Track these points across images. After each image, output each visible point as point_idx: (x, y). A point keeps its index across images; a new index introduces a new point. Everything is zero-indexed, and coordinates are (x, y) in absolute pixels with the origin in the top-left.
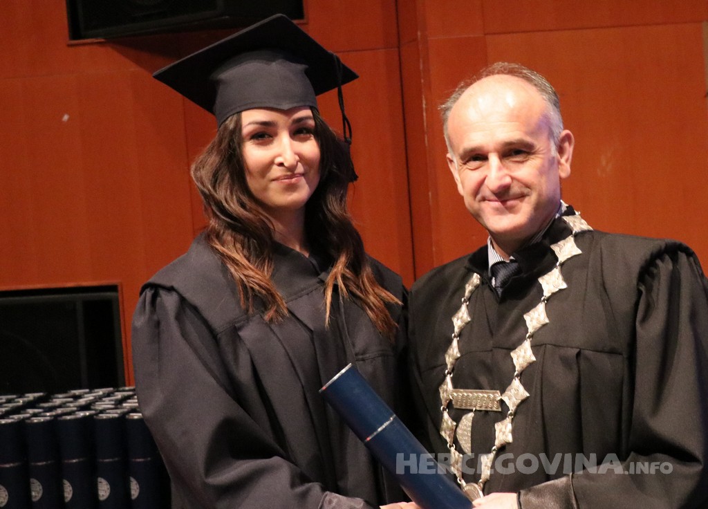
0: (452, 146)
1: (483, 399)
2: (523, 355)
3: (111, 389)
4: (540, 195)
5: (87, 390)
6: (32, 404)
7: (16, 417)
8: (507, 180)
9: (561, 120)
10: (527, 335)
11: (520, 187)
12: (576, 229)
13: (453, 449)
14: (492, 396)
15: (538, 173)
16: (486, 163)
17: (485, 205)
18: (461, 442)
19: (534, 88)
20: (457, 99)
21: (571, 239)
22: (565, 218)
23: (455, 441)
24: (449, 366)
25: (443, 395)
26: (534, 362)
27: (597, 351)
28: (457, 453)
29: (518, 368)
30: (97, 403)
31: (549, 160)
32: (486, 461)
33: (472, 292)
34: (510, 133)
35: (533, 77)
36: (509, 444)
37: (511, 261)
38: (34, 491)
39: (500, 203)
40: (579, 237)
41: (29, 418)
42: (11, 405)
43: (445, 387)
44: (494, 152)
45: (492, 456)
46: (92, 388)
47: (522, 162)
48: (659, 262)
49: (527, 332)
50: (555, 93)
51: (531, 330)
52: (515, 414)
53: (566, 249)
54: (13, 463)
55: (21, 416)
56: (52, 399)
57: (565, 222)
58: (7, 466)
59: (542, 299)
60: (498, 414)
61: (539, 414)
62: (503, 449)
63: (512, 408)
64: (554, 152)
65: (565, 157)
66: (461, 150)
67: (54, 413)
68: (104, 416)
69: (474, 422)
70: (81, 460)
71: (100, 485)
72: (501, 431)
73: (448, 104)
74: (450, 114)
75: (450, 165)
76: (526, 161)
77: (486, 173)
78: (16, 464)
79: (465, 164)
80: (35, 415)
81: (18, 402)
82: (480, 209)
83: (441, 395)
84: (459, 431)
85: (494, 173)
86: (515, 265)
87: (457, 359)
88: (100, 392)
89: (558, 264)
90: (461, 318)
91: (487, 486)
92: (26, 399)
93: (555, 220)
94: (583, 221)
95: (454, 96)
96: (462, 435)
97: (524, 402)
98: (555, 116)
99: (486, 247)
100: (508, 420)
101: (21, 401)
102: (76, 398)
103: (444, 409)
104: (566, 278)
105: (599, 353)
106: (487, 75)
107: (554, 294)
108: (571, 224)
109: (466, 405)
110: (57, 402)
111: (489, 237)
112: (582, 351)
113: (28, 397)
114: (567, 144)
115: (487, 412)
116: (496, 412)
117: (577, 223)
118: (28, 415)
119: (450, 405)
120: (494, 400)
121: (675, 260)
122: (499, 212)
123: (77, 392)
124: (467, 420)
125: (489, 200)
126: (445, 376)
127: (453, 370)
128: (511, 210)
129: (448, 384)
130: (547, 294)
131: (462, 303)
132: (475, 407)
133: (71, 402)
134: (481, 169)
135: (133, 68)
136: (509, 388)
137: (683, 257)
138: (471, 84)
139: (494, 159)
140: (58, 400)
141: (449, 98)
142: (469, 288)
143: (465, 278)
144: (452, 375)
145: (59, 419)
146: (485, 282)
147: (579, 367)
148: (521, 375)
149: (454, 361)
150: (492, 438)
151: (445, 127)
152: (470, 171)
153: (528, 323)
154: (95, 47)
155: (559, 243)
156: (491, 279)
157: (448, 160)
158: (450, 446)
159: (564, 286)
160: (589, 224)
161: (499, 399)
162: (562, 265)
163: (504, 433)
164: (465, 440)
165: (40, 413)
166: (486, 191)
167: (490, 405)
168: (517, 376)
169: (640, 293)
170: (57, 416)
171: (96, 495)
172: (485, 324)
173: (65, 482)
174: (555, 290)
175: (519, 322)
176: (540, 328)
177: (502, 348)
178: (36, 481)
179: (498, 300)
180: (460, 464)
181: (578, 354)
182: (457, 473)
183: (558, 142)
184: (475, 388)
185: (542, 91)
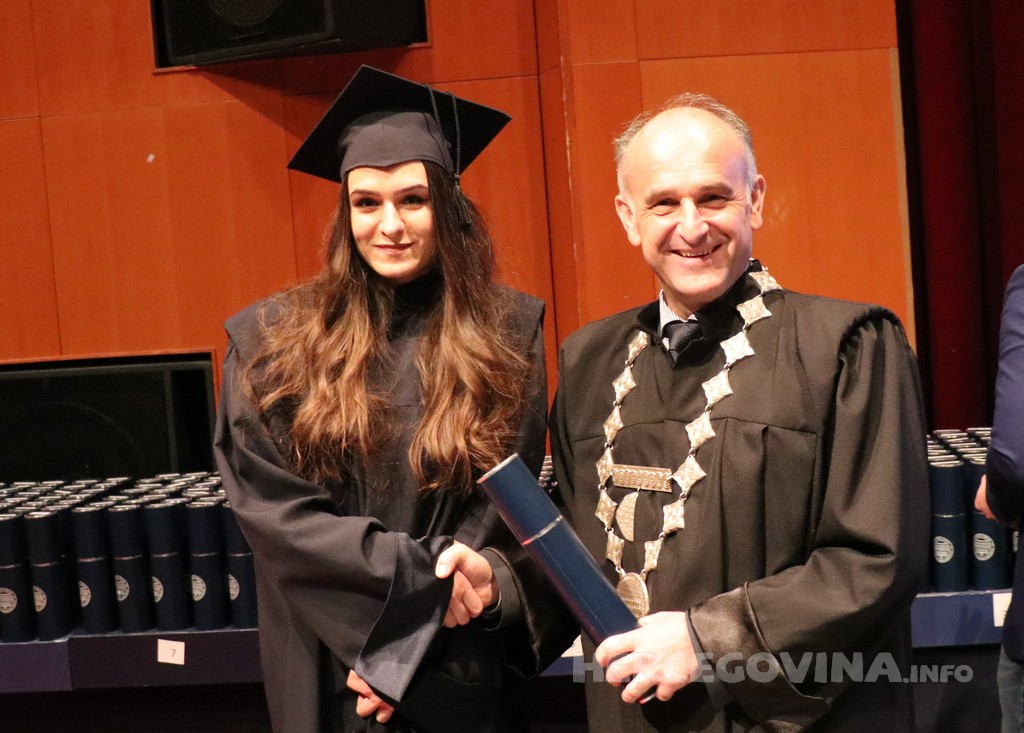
2: (700, 430)
3: (205, 473)
5: (177, 474)
6: (115, 490)
7: (98, 504)
8: (705, 229)
10: (706, 407)
12: (764, 289)
14: (661, 474)
16: (678, 208)
18: (620, 526)
21: (758, 300)
22: (751, 274)
23: (614, 524)
24: (609, 438)
25: (601, 471)
26: (713, 438)
27: (787, 428)
28: (617, 538)
29: (693, 444)
30: (189, 489)
33: (638, 354)
36: (680, 529)
37: (691, 321)
38: (121, 590)
41: (112, 506)
42: (91, 491)
43: (604, 461)
44: (689, 197)
45: (659, 543)
46: (183, 471)
47: (719, 209)
48: (862, 329)
49: (706, 404)
51: (711, 401)
52: (689, 496)
53: (752, 310)
54: (96, 557)
55: (104, 504)
56: (136, 484)
57: (752, 279)
58: (89, 560)
59: (725, 366)
60: (667, 495)
61: (716, 495)
62: (672, 534)
63: (685, 489)
64: (749, 199)
65: (757, 205)
66: (648, 193)
67: (140, 501)
68: (197, 504)
69: (638, 503)
70: (173, 554)
71: (194, 583)
72: (670, 514)
73: (625, 138)
74: (626, 150)
76: (723, 207)
77: (677, 220)
78: (100, 559)
79: (651, 208)
80: (119, 503)
81: (100, 487)
83: (599, 470)
84: (619, 513)
86: (694, 326)
87: (620, 430)
88: (193, 476)
89: (743, 327)
92: (108, 484)
94: (772, 279)
95: (631, 128)
96: (623, 517)
97: (699, 482)
99: (658, 302)
100: (680, 503)
101: (102, 487)
102: (165, 483)
103: (602, 487)
104: (753, 345)
105: (789, 431)
107: (738, 361)
108: (759, 281)
109: (629, 483)
110: (143, 487)
111: (663, 290)
112: (771, 428)
113: (110, 482)
114: (759, 191)
115: (654, 492)
116: (664, 493)
117: (765, 281)
118: (111, 503)
119: (609, 482)
120: (663, 479)
121: (879, 328)
123: (166, 477)
124: (631, 500)
126: (604, 449)
127: (613, 443)
129: (608, 458)
130: (730, 360)
131: (625, 366)
132: (640, 485)
133: (160, 488)
134: (670, 215)
135: (230, 100)
136: (682, 466)
137: (887, 324)
139: (687, 204)
140: (145, 485)
142: (634, 349)
143: (629, 336)
144: (613, 448)
145: (146, 507)
146: (654, 342)
147: (764, 444)
148: (697, 451)
149: (615, 433)
150: (659, 521)
153: (708, 394)
154: (186, 75)
155: (745, 303)
157: (616, 203)
158: (609, 530)
159: (750, 352)
160: (778, 281)
161: (669, 478)
162: (749, 328)
163: (674, 517)
164: (626, 523)
165: (125, 500)
167: (659, 485)
168: (692, 453)
169: (841, 364)
170: (143, 504)
171: (190, 594)
172: (655, 391)
173: (155, 579)
174: (740, 357)
175: (697, 391)
176: (722, 399)
177: (675, 420)
178: (121, 578)
179: (674, 365)
180: (620, 551)
181: (765, 431)
182: (616, 561)
183: (752, 188)
184: (640, 464)
185: (737, 128)
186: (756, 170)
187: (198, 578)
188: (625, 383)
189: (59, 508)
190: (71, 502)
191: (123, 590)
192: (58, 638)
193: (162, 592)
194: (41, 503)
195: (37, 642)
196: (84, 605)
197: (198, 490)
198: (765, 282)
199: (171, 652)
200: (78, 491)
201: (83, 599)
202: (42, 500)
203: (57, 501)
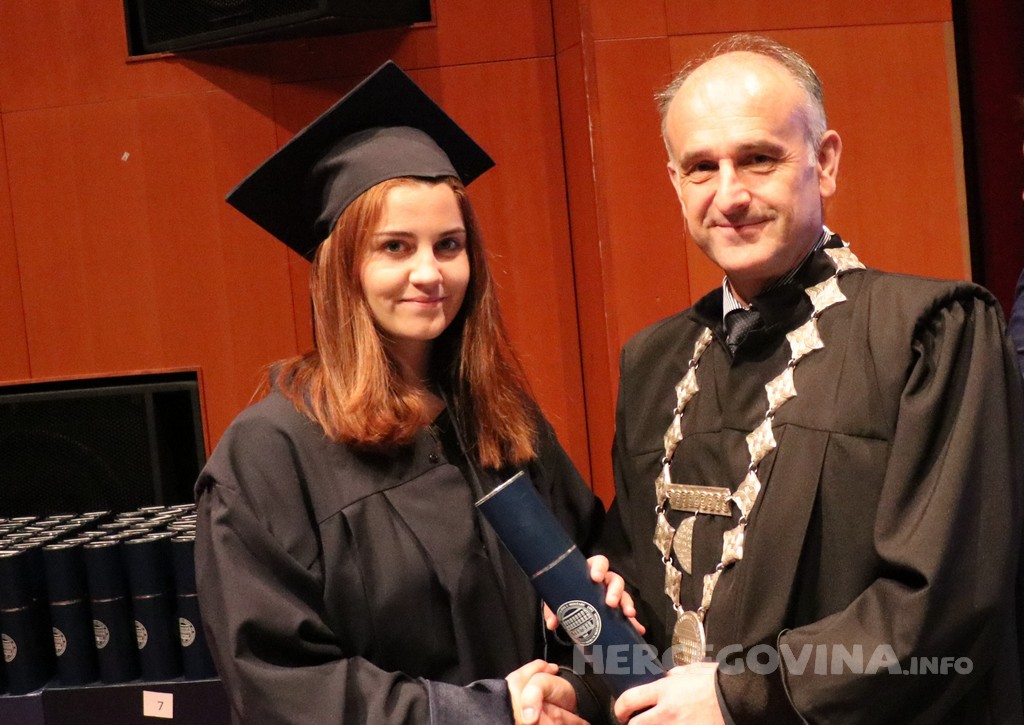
1: (709, 498)
2: (761, 440)
4: (789, 220)
5: (162, 507)
6: (92, 526)
7: (72, 541)
8: (744, 198)
9: (824, 116)
10: (767, 413)
11: (763, 208)
12: (841, 267)
13: (669, 565)
14: (719, 495)
15: (788, 188)
16: (715, 174)
17: (715, 232)
18: (678, 556)
19: (786, 70)
20: (681, 84)
21: (833, 282)
22: (828, 251)
23: (672, 554)
24: (668, 452)
25: (659, 492)
26: (775, 449)
27: (852, 435)
28: (674, 570)
29: (754, 458)
30: (175, 523)
31: (806, 172)
32: (710, 581)
33: (702, 353)
34: (749, 132)
35: (785, 55)
36: (738, 560)
37: (752, 309)
39: (734, 230)
40: (845, 278)
41: (88, 543)
42: (65, 527)
43: (661, 480)
44: (727, 158)
45: (717, 575)
46: (168, 503)
47: (767, 173)
48: (944, 312)
49: (768, 409)
51: (772, 405)
53: (825, 295)
54: (69, 599)
55: (79, 540)
56: (118, 519)
57: (826, 256)
58: (64, 604)
59: (790, 362)
60: (727, 520)
63: (745, 513)
64: (812, 160)
65: (828, 168)
66: (682, 156)
68: (184, 539)
69: (696, 530)
70: (157, 595)
71: (182, 627)
72: (729, 543)
73: (669, 92)
74: (671, 106)
75: (671, 176)
76: (773, 171)
77: (715, 187)
79: (688, 174)
80: (96, 539)
81: (76, 523)
82: (709, 238)
83: (657, 490)
84: (677, 541)
85: (728, 186)
86: (756, 316)
87: (679, 443)
88: (179, 509)
89: (812, 315)
90: (687, 387)
91: (709, 614)
92: (85, 519)
93: (813, 253)
94: (853, 256)
95: (676, 80)
96: (681, 546)
98: (815, 111)
99: (720, 290)
100: (740, 528)
101: (78, 522)
102: (149, 516)
103: (660, 510)
104: (824, 334)
105: (853, 438)
106: (721, 52)
107: (805, 357)
108: (835, 260)
109: (687, 506)
110: (124, 522)
111: (725, 277)
112: (833, 435)
113: (87, 516)
114: (831, 151)
115: (713, 516)
116: (724, 517)
117: (844, 259)
118: (87, 539)
119: (666, 504)
120: (721, 501)
121: (969, 310)
122: (733, 241)
123: (149, 510)
124: (687, 526)
126: (662, 466)
127: (673, 458)
128: (750, 239)
129: (666, 477)
130: (796, 355)
131: (689, 367)
132: (698, 508)
133: (142, 522)
134: (709, 182)
135: (211, 90)
136: (742, 485)
139: (726, 168)
140: (126, 519)
141: (670, 83)
142: (698, 347)
143: (695, 334)
144: (671, 464)
145: (127, 542)
146: (718, 339)
149: (674, 446)
150: (716, 554)
152: (694, 186)
153: (770, 396)
154: (163, 63)
155: (817, 286)
158: (666, 561)
159: (820, 345)
160: (861, 259)
161: (728, 499)
162: (819, 316)
163: (733, 545)
164: (684, 553)
165: (103, 535)
166: (715, 213)
167: (717, 507)
168: (753, 468)
169: (916, 355)
170: (123, 540)
171: (178, 640)
172: (714, 395)
173: (138, 623)
174: (807, 351)
176: (785, 403)
177: (734, 430)
178: (100, 623)
179: (731, 362)
180: (677, 585)
182: (674, 598)
183: (819, 148)
184: (697, 484)
185: (798, 73)
186: (824, 123)
187: (186, 621)
189: (29, 545)
190: (43, 539)
191: (102, 636)
192: (31, 691)
193: (146, 637)
194: (8, 541)
195: (7, 696)
196: (59, 654)
198: (844, 260)
199: (158, 704)
200: (51, 528)
201: (58, 647)
202: (11, 538)
203: (27, 538)
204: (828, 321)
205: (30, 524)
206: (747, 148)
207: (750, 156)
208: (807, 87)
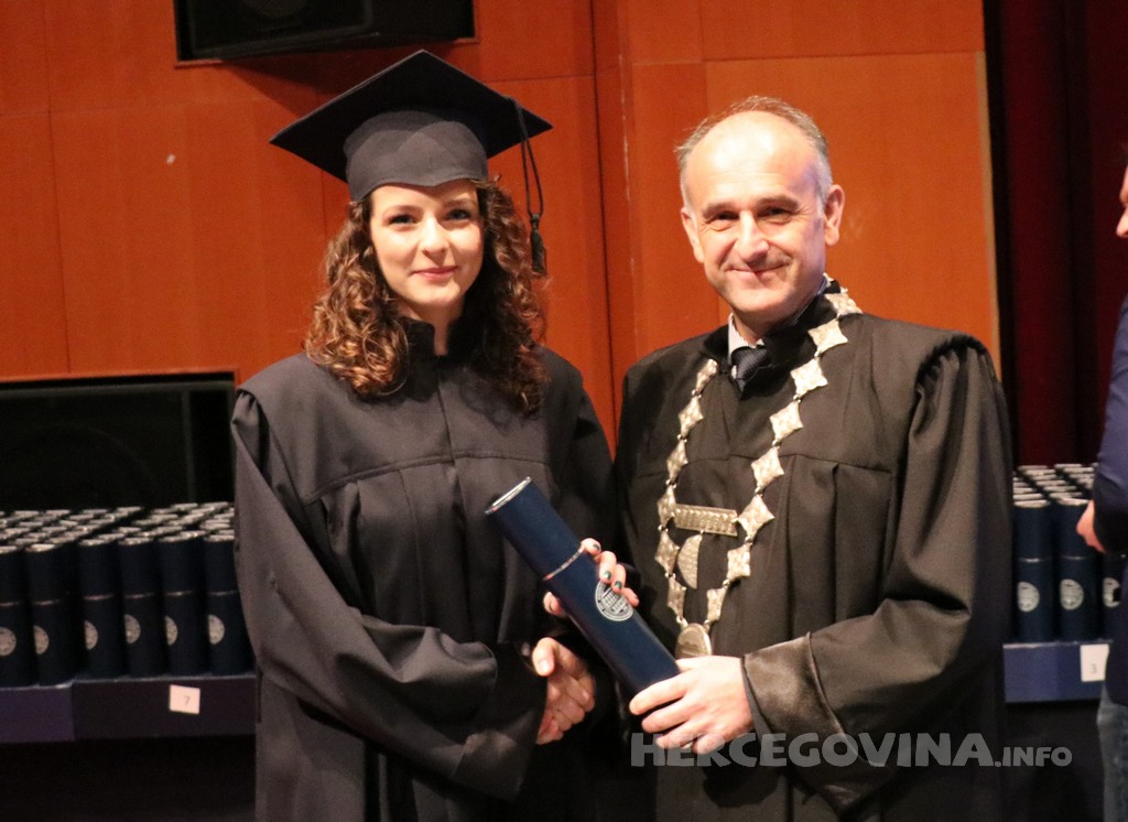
0: (690, 199)
1: (714, 519)
2: (767, 468)
3: (225, 504)
4: (801, 266)
5: (195, 505)
6: (126, 522)
7: (107, 537)
8: (763, 246)
9: (830, 173)
10: (774, 442)
11: (779, 254)
12: (841, 312)
13: (672, 581)
14: (725, 516)
15: (801, 237)
16: (737, 223)
17: (732, 275)
18: (683, 571)
19: (799, 131)
20: (700, 139)
21: (834, 324)
22: (828, 296)
23: (676, 570)
24: (672, 475)
25: (663, 511)
26: (781, 477)
27: (859, 467)
28: (678, 585)
29: (760, 483)
30: (208, 522)
31: (814, 223)
32: (715, 598)
33: (706, 384)
34: (767, 187)
35: (797, 116)
36: (744, 577)
37: (759, 347)
38: (131, 630)
39: (753, 274)
40: (846, 321)
41: (122, 539)
42: (100, 522)
43: (665, 501)
44: (747, 210)
45: (723, 591)
46: (201, 502)
47: (782, 224)
48: (942, 358)
49: (774, 439)
50: (823, 138)
51: (779, 436)
52: (755, 540)
53: (828, 336)
54: (104, 593)
55: (113, 536)
56: (150, 514)
57: (828, 302)
59: (795, 397)
60: (732, 539)
61: (783, 541)
62: (736, 583)
63: (751, 534)
64: (820, 213)
65: (833, 219)
66: (705, 206)
67: (153, 533)
68: (216, 538)
69: (702, 547)
70: (187, 592)
71: (211, 624)
72: (735, 560)
73: (687, 146)
74: (690, 158)
75: (684, 222)
76: (788, 222)
77: (736, 235)
79: (709, 223)
80: (130, 535)
81: (109, 518)
82: (725, 280)
83: (660, 511)
84: (681, 558)
85: (747, 236)
86: (763, 352)
87: (684, 467)
88: (211, 507)
89: (816, 354)
90: (691, 414)
91: (715, 627)
92: (118, 515)
93: (816, 297)
94: (851, 301)
95: (695, 134)
96: (685, 562)
97: (767, 525)
98: (823, 167)
99: (727, 327)
100: (745, 549)
101: (112, 518)
102: (181, 514)
103: (663, 529)
104: (826, 374)
105: (861, 470)
106: (738, 111)
107: (809, 392)
108: (836, 306)
109: (692, 525)
110: (158, 518)
111: (732, 315)
112: (841, 466)
113: (122, 512)
114: (836, 204)
115: (718, 536)
116: (729, 536)
117: (843, 303)
118: (120, 535)
119: (670, 524)
120: (728, 521)
121: (963, 358)
122: (751, 285)
123: (182, 507)
124: (693, 545)
125: (738, 270)
126: (666, 487)
127: (676, 480)
128: (766, 283)
129: (670, 497)
130: (801, 391)
131: (692, 397)
133: (175, 519)
134: (729, 230)
136: (748, 507)
137: (972, 354)
138: (718, 121)
139: (747, 219)
140: (159, 516)
142: (701, 378)
143: (698, 364)
144: (675, 486)
145: (161, 540)
146: (723, 371)
147: (835, 484)
148: (763, 492)
149: (679, 469)
150: (723, 570)
151: (682, 176)
152: (714, 233)
153: (775, 427)
154: (211, 69)
155: (820, 328)
156: (731, 368)
158: (670, 576)
159: (823, 382)
160: (858, 305)
161: (734, 521)
162: (822, 355)
163: (739, 564)
164: (689, 569)
165: (136, 533)
166: (734, 258)
167: (723, 528)
169: (918, 397)
170: (157, 537)
171: (206, 636)
172: (721, 424)
173: (168, 620)
174: (812, 387)
175: (765, 425)
176: (792, 434)
177: (740, 456)
178: (131, 618)
179: (740, 396)
180: (682, 599)
181: (835, 470)
182: (678, 611)
183: (825, 201)
184: (704, 505)
185: (809, 134)
186: (830, 179)
187: (215, 619)
188: (691, 415)
189: (64, 540)
190: (78, 534)
191: (133, 631)
192: (60, 683)
193: (176, 633)
194: (44, 535)
195: (37, 687)
196: (90, 647)
197: (217, 523)
198: (843, 305)
199: (184, 700)
200: (85, 522)
201: (89, 640)
202: (46, 532)
203: (63, 532)
204: (830, 361)
205: (64, 517)
206: (766, 201)
207: (769, 208)
208: (818, 147)
